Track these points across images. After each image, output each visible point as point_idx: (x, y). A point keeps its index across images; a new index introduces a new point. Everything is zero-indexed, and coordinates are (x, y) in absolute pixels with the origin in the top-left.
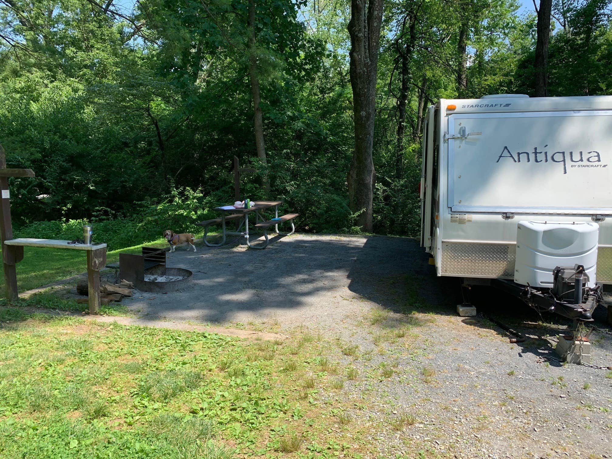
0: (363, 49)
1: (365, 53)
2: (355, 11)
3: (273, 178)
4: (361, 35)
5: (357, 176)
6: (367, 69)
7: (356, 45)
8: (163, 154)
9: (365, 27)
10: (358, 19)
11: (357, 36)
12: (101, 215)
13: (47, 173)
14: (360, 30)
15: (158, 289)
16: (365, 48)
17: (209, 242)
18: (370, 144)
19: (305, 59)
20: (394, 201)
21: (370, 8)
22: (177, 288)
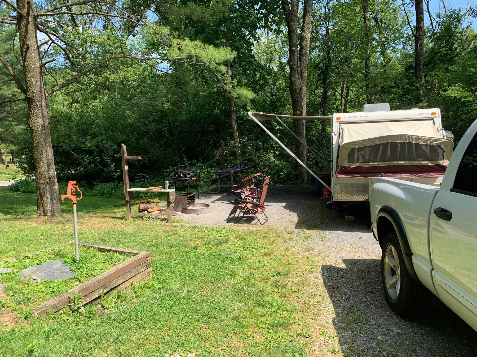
0: (297, 75)
1: (298, 76)
2: (292, 53)
3: (243, 152)
4: (295, 67)
5: (296, 150)
6: (300, 86)
7: (293, 73)
8: (172, 139)
9: (298, 62)
10: (294, 58)
11: (293, 67)
12: (141, 178)
13: (105, 153)
14: (295, 64)
15: (194, 213)
16: (298, 74)
17: (211, 191)
18: (303, 130)
19: (260, 78)
20: (321, 164)
21: (301, 48)
22: (203, 212)
